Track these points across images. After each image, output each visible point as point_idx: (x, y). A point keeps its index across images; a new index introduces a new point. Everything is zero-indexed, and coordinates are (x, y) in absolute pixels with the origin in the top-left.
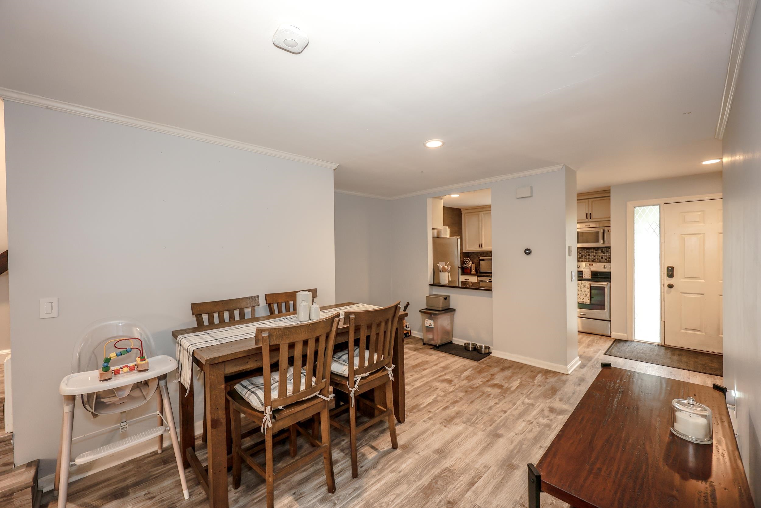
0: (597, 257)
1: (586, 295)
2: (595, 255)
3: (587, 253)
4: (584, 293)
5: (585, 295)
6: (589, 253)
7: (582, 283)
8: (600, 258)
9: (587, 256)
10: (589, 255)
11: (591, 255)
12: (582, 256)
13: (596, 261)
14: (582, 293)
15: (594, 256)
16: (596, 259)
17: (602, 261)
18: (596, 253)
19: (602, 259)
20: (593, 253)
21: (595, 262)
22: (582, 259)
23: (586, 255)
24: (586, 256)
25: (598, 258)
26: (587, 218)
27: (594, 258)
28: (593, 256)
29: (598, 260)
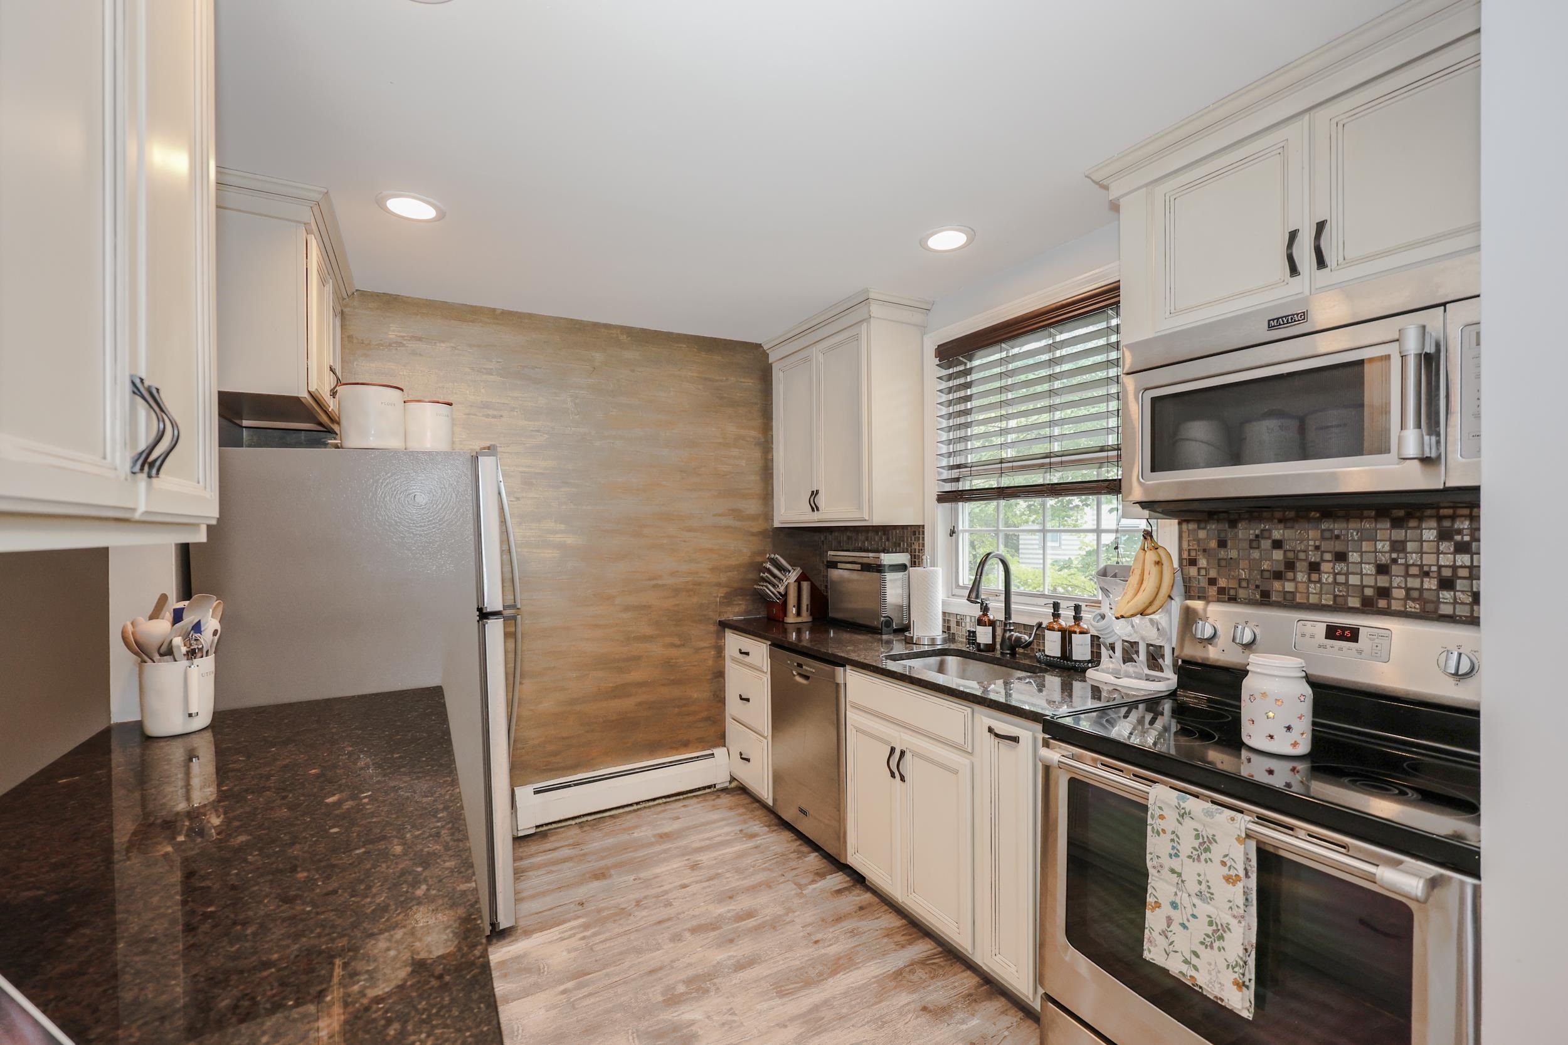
0: (1407, 575)
1: (1218, 933)
2: (1384, 559)
3: (1325, 545)
4: (1203, 909)
5: (1200, 928)
6: (1339, 547)
7: (1183, 815)
8: (1431, 584)
9: (1326, 567)
10: (1341, 557)
11: (1354, 557)
12: (1290, 565)
13: (1396, 606)
14: (1185, 900)
15: (1382, 569)
16: (1397, 593)
17: (1446, 609)
18: (1398, 546)
19: (1446, 595)
20: (1366, 546)
21: (1387, 612)
22: (1289, 587)
23: (1314, 557)
24: (1314, 567)
25: (1414, 583)
26: (1294, 270)
27: (1383, 582)
28: (1369, 569)
29: (1408, 597)
